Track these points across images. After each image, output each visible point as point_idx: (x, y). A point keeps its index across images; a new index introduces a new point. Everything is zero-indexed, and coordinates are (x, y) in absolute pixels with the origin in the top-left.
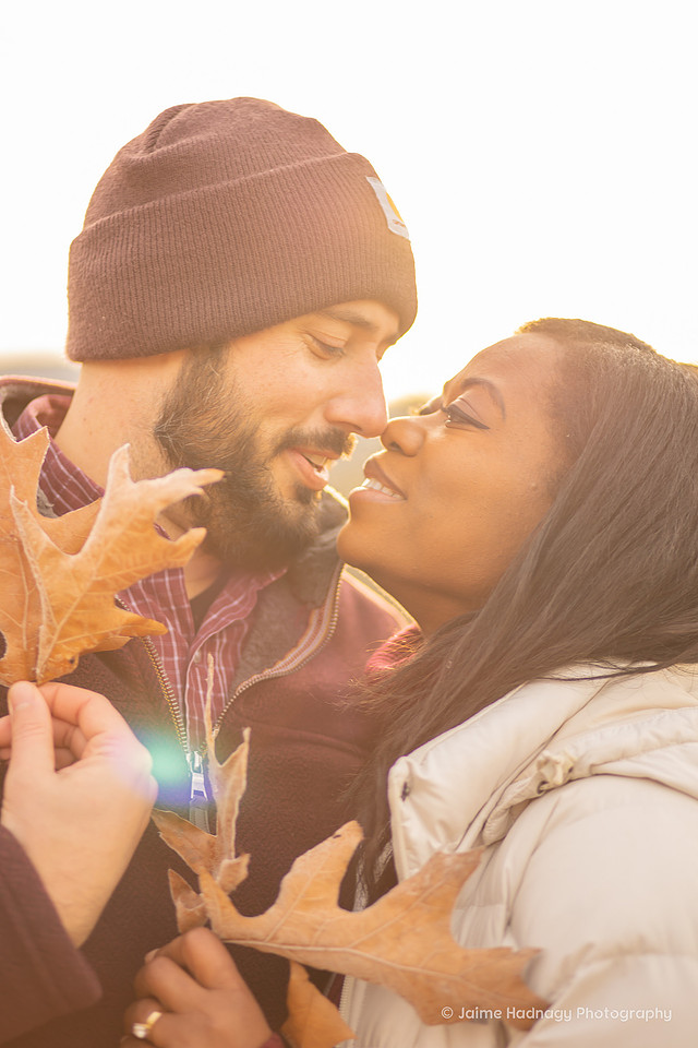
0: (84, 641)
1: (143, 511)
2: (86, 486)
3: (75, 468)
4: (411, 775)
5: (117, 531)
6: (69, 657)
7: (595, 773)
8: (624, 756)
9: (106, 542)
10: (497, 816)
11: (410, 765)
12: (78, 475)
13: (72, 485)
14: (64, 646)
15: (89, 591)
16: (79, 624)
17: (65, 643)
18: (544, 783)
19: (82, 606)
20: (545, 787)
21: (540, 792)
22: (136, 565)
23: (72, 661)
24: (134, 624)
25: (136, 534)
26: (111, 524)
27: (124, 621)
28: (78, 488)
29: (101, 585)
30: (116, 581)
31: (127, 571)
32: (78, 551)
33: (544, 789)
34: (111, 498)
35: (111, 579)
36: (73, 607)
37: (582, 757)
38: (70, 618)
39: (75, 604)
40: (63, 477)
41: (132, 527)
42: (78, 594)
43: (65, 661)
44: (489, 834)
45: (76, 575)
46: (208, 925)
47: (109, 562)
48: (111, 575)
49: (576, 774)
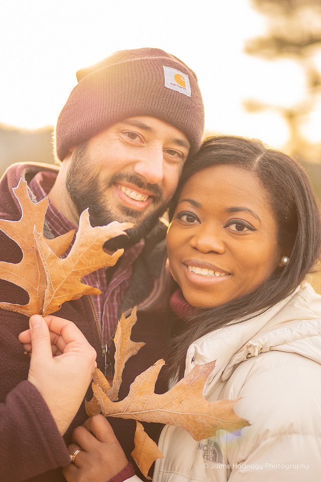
0: (65, 297)
1: (97, 241)
2: (62, 220)
3: (57, 211)
4: (196, 353)
5: (85, 249)
6: (59, 305)
7: (271, 350)
8: (285, 342)
9: (79, 254)
10: (229, 369)
11: (195, 347)
12: (59, 215)
13: (55, 218)
14: (57, 300)
15: (70, 276)
16: (64, 290)
17: (57, 298)
18: (249, 354)
19: (66, 282)
20: (250, 356)
21: (247, 358)
22: (92, 265)
23: (59, 307)
24: (87, 290)
25: (94, 251)
26: (82, 246)
27: (84, 289)
28: (59, 221)
29: (76, 273)
30: (83, 272)
31: (88, 267)
32: (66, 257)
33: (249, 356)
34: (82, 234)
35: (80, 270)
36: (62, 283)
37: (266, 343)
38: (60, 287)
39: (63, 281)
40: (52, 215)
41: (92, 248)
42: (65, 277)
43: (57, 306)
44: (225, 377)
45: (64, 268)
46: (101, 413)
47: (80, 263)
48: (81, 269)
49: (264, 350)
